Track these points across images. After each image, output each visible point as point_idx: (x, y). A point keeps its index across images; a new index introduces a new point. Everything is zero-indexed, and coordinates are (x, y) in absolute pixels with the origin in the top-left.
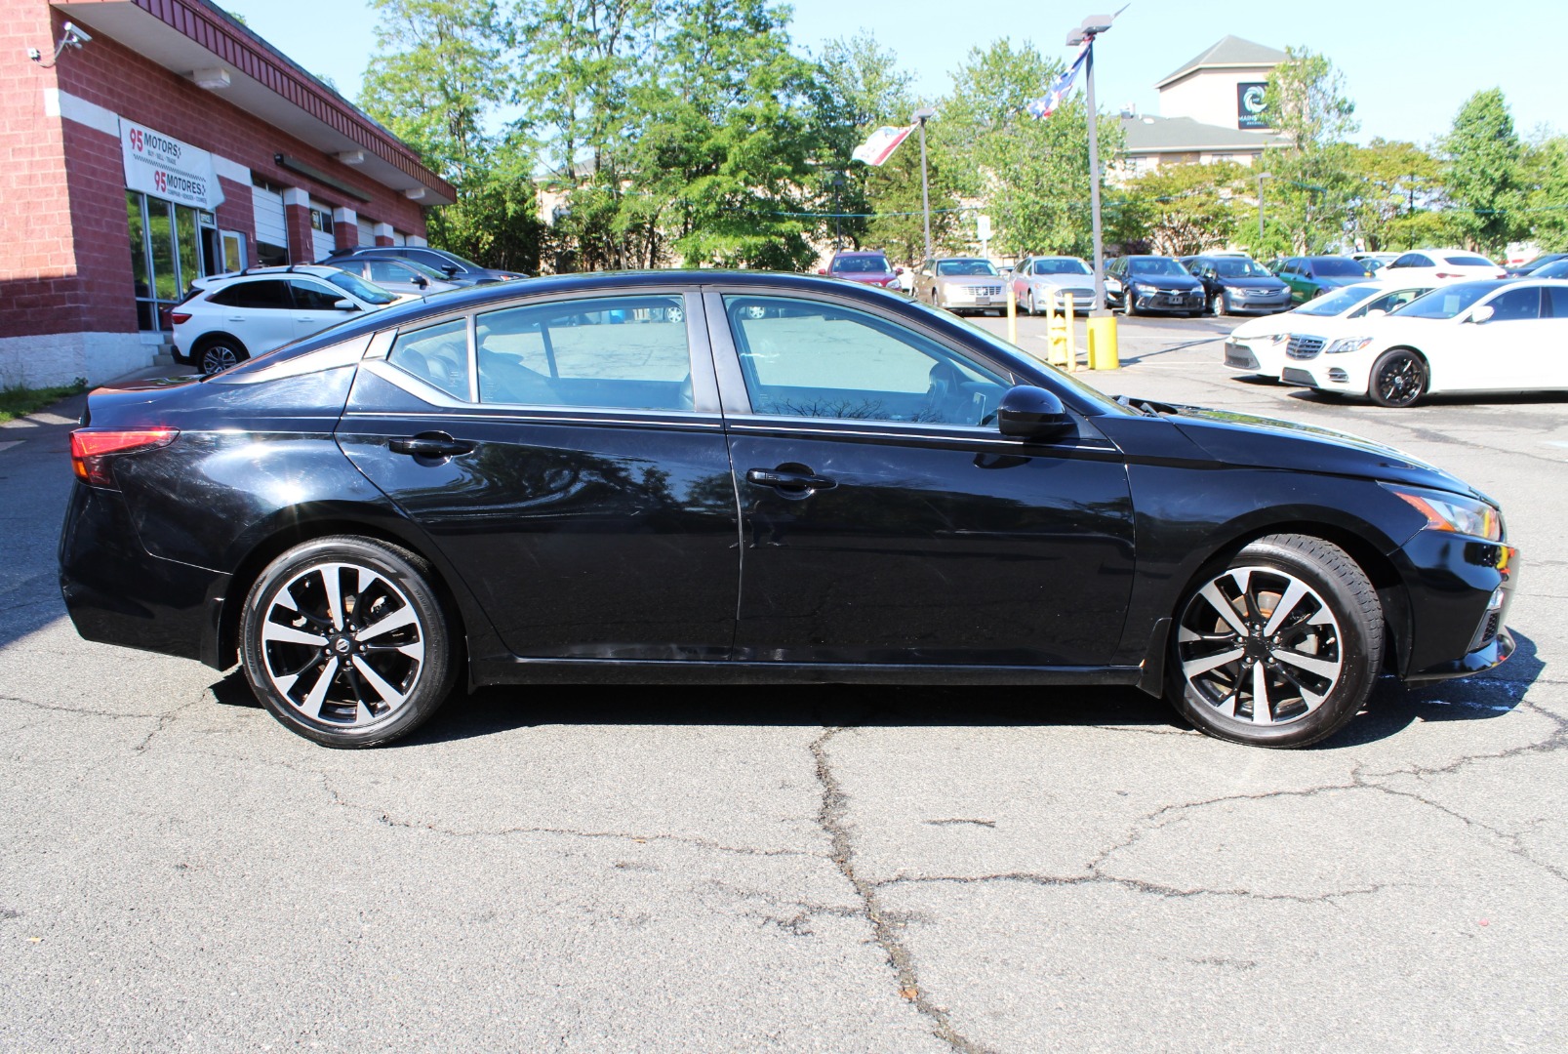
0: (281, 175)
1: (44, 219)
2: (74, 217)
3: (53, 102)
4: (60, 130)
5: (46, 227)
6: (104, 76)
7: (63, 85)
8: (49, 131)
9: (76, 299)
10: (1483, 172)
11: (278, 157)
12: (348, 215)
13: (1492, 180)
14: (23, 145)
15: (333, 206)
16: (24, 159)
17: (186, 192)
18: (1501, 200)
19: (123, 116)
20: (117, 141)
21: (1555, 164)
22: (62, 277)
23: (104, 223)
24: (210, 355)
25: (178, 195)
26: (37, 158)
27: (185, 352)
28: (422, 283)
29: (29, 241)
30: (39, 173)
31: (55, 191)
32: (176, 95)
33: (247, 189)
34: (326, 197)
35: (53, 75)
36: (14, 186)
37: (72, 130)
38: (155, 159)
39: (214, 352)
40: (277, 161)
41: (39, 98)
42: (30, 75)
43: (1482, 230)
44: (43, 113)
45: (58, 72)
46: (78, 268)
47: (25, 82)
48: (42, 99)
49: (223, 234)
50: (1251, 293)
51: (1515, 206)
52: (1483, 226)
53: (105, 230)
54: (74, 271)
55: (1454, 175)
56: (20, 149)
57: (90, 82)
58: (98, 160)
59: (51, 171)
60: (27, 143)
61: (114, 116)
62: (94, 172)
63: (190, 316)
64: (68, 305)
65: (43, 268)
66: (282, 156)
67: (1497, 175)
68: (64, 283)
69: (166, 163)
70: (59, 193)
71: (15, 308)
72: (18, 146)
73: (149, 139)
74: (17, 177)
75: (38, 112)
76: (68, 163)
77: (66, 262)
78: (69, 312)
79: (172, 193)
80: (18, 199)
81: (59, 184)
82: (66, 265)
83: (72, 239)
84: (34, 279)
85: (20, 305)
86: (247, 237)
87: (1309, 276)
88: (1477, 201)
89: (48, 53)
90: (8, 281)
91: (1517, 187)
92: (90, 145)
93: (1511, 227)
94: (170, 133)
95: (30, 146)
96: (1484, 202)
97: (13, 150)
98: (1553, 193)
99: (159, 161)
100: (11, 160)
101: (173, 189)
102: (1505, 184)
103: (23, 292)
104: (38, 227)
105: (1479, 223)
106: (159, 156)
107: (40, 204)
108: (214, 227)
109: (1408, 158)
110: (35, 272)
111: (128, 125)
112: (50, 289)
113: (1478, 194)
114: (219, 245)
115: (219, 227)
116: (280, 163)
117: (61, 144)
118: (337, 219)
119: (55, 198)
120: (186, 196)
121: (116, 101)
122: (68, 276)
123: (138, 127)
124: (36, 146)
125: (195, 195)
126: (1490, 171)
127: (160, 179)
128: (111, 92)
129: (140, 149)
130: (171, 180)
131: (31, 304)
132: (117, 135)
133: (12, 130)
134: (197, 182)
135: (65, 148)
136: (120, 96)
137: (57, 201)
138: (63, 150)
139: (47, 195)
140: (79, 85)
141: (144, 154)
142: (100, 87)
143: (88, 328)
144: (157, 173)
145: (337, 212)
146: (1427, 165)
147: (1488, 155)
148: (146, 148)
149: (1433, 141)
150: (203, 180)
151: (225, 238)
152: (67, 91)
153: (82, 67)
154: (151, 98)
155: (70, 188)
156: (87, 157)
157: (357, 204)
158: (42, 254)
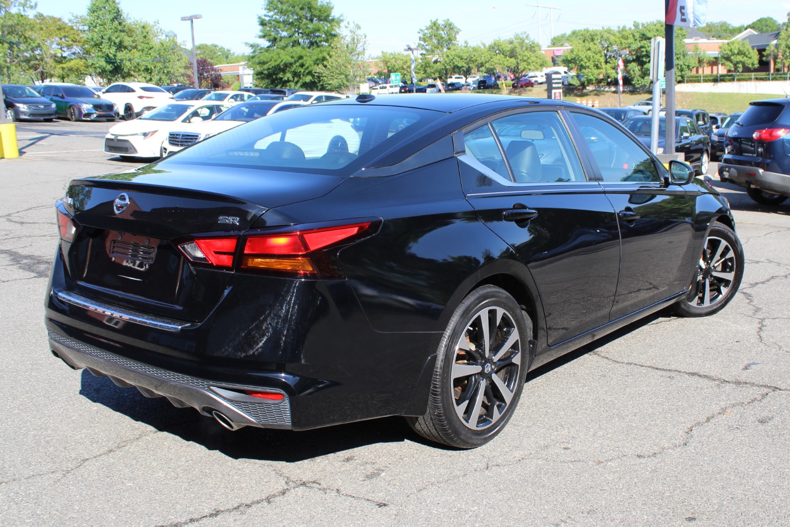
10: (110, 39)
13: (115, 43)
18: (120, 55)
21: (145, 37)
43: (110, 72)
50: (33, 107)
51: (128, 59)
52: (111, 69)
55: (92, 39)
67: (117, 41)
87: (62, 97)
88: (108, 55)
91: (125, 48)
93: (125, 70)
96: (111, 56)
98: (145, 52)
102: (120, 47)
105: (109, 67)
109: (59, 28)
113: (107, 51)
126: (113, 38)
146: (72, 32)
147: (111, 29)
149: (73, 18)
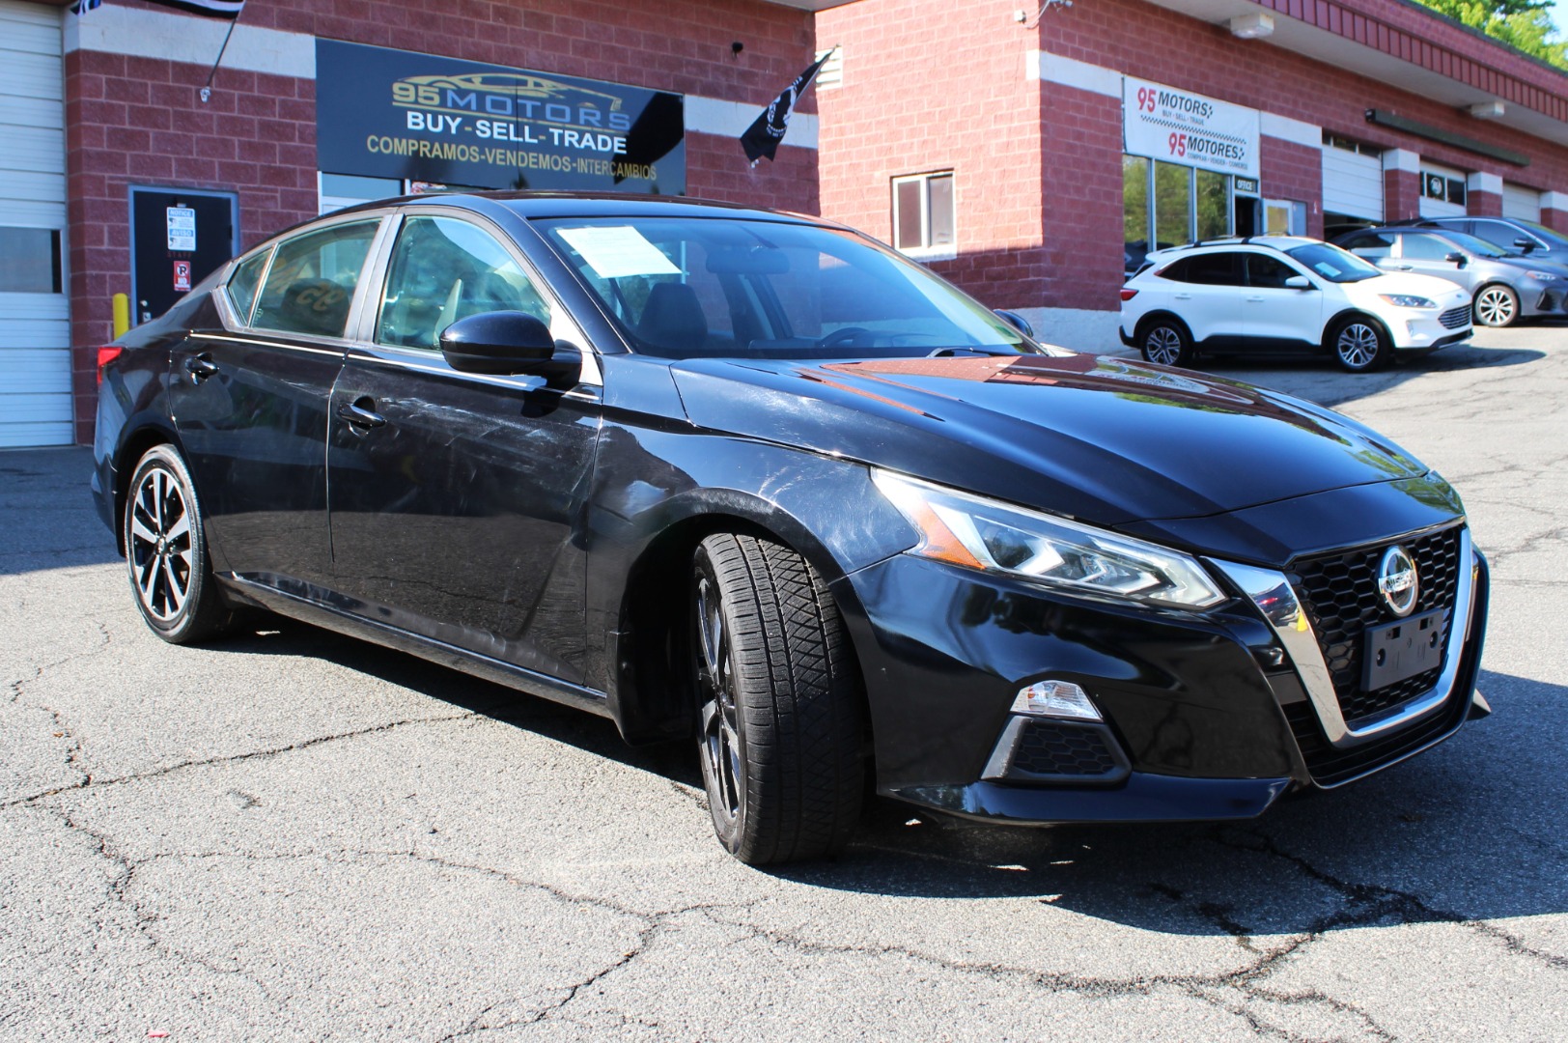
0: (1373, 134)
1: (1017, 188)
2: (1045, 184)
3: (1034, 64)
4: (1037, 93)
5: (1018, 195)
6: (1105, 33)
7: (1045, 46)
8: (1028, 95)
9: (1039, 272)
11: (1369, 114)
12: (1489, 182)
14: (1003, 112)
15: (1467, 172)
16: (1004, 126)
17: (1215, 156)
19: (1129, 74)
20: (1116, 103)
22: (1028, 248)
23: (1087, 191)
24: (1153, 336)
25: (1204, 159)
26: (1016, 124)
27: (1130, 333)
28: (1461, 261)
29: (1002, 211)
30: (1016, 139)
31: (1029, 158)
32: (1212, 47)
33: (1317, 152)
34: (1451, 161)
35: (1035, 36)
36: (993, 154)
37: (1052, 95)
38: (1173, 119)
39: (1158, 334)
40: (1368, 118)
41: (1021, 60)
42: (1015, 38)
44: (1023, 77)
45: (1040, 32)
46: (1044, 239)
47: (1011, 46)
48: (1024, 61)
49: (1267, 203)
53: (1087, 198)
54: (1040, 242)
56: (1001, 116)
57: (1084, 41)
58: (1087, 123)
59: (1027, 137)
60: (1008, 109)
61: (1116, 75)
62: (1079, 136)
63: (1137, 292)
64: (1031, 278)
65: (1012, 238)
66: (1374, 112)
68: (1031, 255)
69: (1188, 123)
70: (1032, 159)
71: (984, 281)
72: (999, 113)
73: (1165, 99)
74: (997, 144)
75: (1019, 76)
76: (1043, 128)
77: (1033, 232)
78: (1031, 286)
79: (1195, 157)
80: (996, 167)
81: (1032, 151)
82: (1031, 235)
83: (1040, 208)
84: (1003, 250)
85: (989, 277)
86: (1309, 208)
89: (1033, 14)
90: (980, 253)
92: (1079, 108)
94: (1198, 90)
95: (1010, 111)
97: (996, 117)
99: (1181, 123)
100: (993, 127)
101: (1196, 152)
103: (992, 264)
104: (1010, 196)
106: (1179, 117)
107: (1014, 171)
108: (1257, 195)
110: (1004, 243)
111: (1134, 84)
112: (1016, 261)
114: (1261, 215)
115: (1263, 196)
116: (1371, 120)
117: (1037, 108)
118: (1472, 187)
119: (1028, 165)
120: (1214, 161)
121: (1120, 58)
122: (1034, 247)
123: (1148, 85)
124: (1015, 111)
125: (1227, 160)
127: (1175, 141)
128: (1113, 49)
129: (1151, 109)
130: (1193, 143)
131: (999, 277)
132: (1118, 95)
133: (996, 96)
134: (1233, 144)
135: (1041, 111)
136: (1126, 53)
137: (1030, 168)
138: (1039, 114)
139: (1021, 163)
140: (1070, 45)
141: (1158, 113)
142: (1098, 45)
143: (1050, 303)
144: (1174, 135)
145: (1472, 178)
148: (1159, 108)
150: (1243, 141)
151: (1270, 208)
152: (1051, 50)
153: (1076, 25)
154: (1172, 53)
155: (1043, 153)
156: (1072, 120)
157: (1506, 168)
158: (1013, 224)
